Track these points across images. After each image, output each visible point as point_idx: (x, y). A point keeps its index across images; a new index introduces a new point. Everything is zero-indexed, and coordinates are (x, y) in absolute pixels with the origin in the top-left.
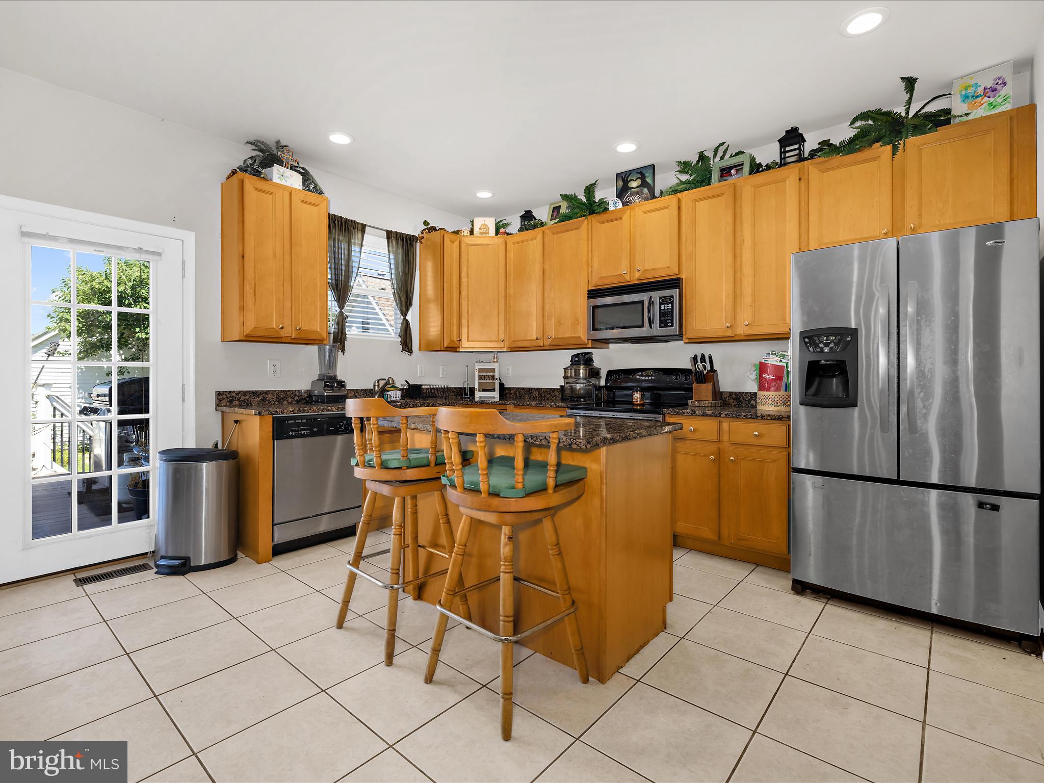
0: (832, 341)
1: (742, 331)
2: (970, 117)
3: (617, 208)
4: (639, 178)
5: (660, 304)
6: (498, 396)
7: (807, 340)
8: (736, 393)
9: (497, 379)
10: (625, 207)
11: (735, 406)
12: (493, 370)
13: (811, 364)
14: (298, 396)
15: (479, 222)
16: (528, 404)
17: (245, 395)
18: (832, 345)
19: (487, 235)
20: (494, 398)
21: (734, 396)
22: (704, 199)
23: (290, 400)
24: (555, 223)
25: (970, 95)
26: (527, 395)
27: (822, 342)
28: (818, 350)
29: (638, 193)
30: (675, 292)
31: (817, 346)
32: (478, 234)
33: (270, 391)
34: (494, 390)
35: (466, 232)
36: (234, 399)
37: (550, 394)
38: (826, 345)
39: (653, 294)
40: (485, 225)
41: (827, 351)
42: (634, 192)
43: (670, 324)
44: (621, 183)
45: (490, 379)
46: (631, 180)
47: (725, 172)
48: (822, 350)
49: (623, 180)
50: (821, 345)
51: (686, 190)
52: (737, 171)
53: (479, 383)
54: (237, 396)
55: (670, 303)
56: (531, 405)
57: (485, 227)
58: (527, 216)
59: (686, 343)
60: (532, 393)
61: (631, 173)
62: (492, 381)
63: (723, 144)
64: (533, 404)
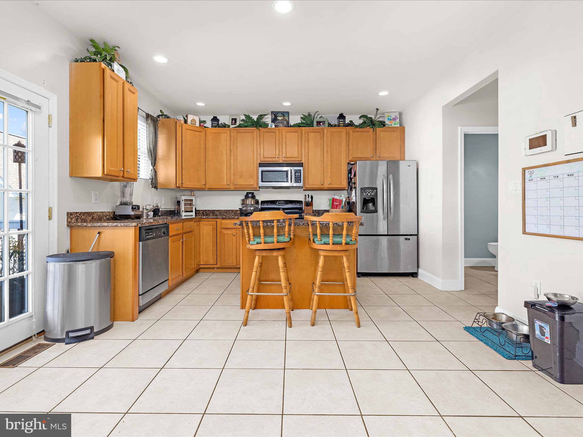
0: (371, 191)
1: (326, 186)
2: (392, 126)
3: (272, 127)
4: (282, 116)
5: (295, 173)
6: (194, 215)
7: (363, 191)
8: (318, 210)
9: (194, 205)
10: (276, 128)
11: (317, 215)
12: (192, 200)
13: (365, 199)
14: (108, 216)
15: (190, 118)
16: (233, 217)
17: (84, 215)
18: (370, 193)
19: (195, 125)
20: (192, 216)
21: (317, 211)
22: (312, 132)
23: (105, 218)
24: (235, 127)
25: (390, 119)
26: (211, 214)
27: (367, 192)
28: (367, 194)
29: (281, 123)
30: (301, 168)
31: (366, 193)
32: (190, 124)
33: (95, 212)
34: (192, 211)
35: (183, 121)
36: (78, 218)
37: (226, 213)
38: (369, 193)
39: (292, 168)
40: (194, 119)
41: (369, 195)
42: (280, 122)
43: (299, 182)
44: (274, 116)
45: (189, 205)
46: (278, 116)
47: (319, 123)
48: (368, 194)
49: (275, 115)
50: (367, 193)
51: (304, 127)
52: (323, 124)
53: (184, 207)
54: (80, 216)
55: (299, 173)
56: (234, 218)
57: (193, 120)
58: (215, 119)
59: (304, 190)
60: (214, 212)
61: (278, 113)
62: (190, 206)
63: (317, 112)
64: (236, 217)
